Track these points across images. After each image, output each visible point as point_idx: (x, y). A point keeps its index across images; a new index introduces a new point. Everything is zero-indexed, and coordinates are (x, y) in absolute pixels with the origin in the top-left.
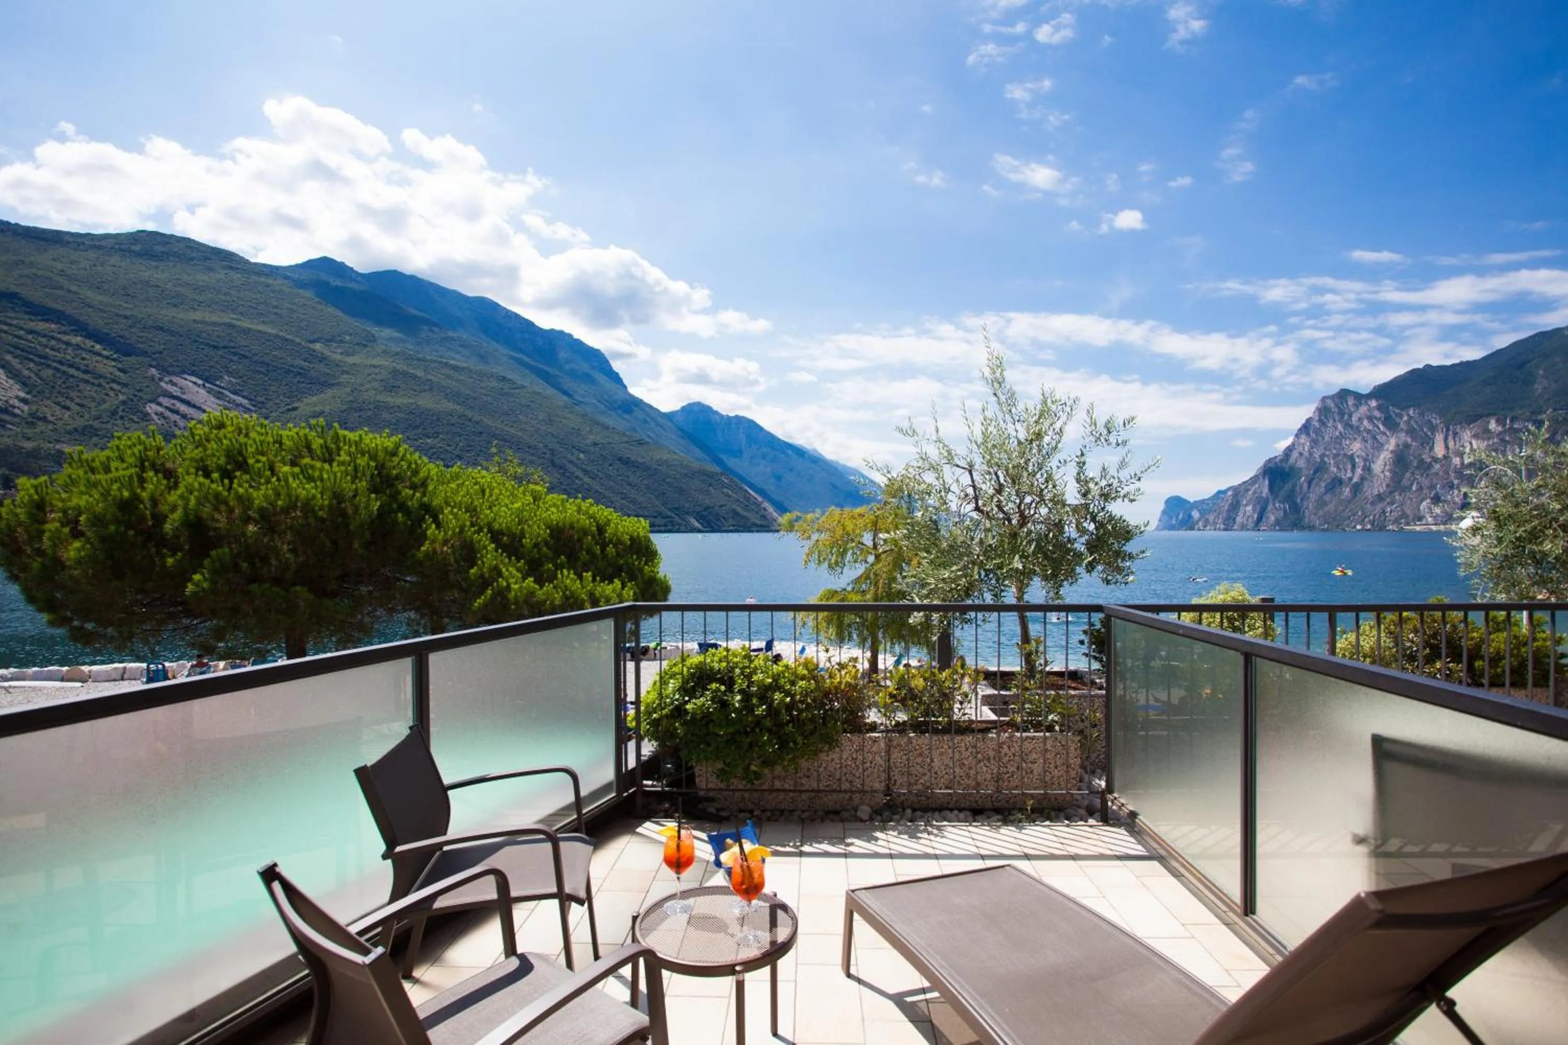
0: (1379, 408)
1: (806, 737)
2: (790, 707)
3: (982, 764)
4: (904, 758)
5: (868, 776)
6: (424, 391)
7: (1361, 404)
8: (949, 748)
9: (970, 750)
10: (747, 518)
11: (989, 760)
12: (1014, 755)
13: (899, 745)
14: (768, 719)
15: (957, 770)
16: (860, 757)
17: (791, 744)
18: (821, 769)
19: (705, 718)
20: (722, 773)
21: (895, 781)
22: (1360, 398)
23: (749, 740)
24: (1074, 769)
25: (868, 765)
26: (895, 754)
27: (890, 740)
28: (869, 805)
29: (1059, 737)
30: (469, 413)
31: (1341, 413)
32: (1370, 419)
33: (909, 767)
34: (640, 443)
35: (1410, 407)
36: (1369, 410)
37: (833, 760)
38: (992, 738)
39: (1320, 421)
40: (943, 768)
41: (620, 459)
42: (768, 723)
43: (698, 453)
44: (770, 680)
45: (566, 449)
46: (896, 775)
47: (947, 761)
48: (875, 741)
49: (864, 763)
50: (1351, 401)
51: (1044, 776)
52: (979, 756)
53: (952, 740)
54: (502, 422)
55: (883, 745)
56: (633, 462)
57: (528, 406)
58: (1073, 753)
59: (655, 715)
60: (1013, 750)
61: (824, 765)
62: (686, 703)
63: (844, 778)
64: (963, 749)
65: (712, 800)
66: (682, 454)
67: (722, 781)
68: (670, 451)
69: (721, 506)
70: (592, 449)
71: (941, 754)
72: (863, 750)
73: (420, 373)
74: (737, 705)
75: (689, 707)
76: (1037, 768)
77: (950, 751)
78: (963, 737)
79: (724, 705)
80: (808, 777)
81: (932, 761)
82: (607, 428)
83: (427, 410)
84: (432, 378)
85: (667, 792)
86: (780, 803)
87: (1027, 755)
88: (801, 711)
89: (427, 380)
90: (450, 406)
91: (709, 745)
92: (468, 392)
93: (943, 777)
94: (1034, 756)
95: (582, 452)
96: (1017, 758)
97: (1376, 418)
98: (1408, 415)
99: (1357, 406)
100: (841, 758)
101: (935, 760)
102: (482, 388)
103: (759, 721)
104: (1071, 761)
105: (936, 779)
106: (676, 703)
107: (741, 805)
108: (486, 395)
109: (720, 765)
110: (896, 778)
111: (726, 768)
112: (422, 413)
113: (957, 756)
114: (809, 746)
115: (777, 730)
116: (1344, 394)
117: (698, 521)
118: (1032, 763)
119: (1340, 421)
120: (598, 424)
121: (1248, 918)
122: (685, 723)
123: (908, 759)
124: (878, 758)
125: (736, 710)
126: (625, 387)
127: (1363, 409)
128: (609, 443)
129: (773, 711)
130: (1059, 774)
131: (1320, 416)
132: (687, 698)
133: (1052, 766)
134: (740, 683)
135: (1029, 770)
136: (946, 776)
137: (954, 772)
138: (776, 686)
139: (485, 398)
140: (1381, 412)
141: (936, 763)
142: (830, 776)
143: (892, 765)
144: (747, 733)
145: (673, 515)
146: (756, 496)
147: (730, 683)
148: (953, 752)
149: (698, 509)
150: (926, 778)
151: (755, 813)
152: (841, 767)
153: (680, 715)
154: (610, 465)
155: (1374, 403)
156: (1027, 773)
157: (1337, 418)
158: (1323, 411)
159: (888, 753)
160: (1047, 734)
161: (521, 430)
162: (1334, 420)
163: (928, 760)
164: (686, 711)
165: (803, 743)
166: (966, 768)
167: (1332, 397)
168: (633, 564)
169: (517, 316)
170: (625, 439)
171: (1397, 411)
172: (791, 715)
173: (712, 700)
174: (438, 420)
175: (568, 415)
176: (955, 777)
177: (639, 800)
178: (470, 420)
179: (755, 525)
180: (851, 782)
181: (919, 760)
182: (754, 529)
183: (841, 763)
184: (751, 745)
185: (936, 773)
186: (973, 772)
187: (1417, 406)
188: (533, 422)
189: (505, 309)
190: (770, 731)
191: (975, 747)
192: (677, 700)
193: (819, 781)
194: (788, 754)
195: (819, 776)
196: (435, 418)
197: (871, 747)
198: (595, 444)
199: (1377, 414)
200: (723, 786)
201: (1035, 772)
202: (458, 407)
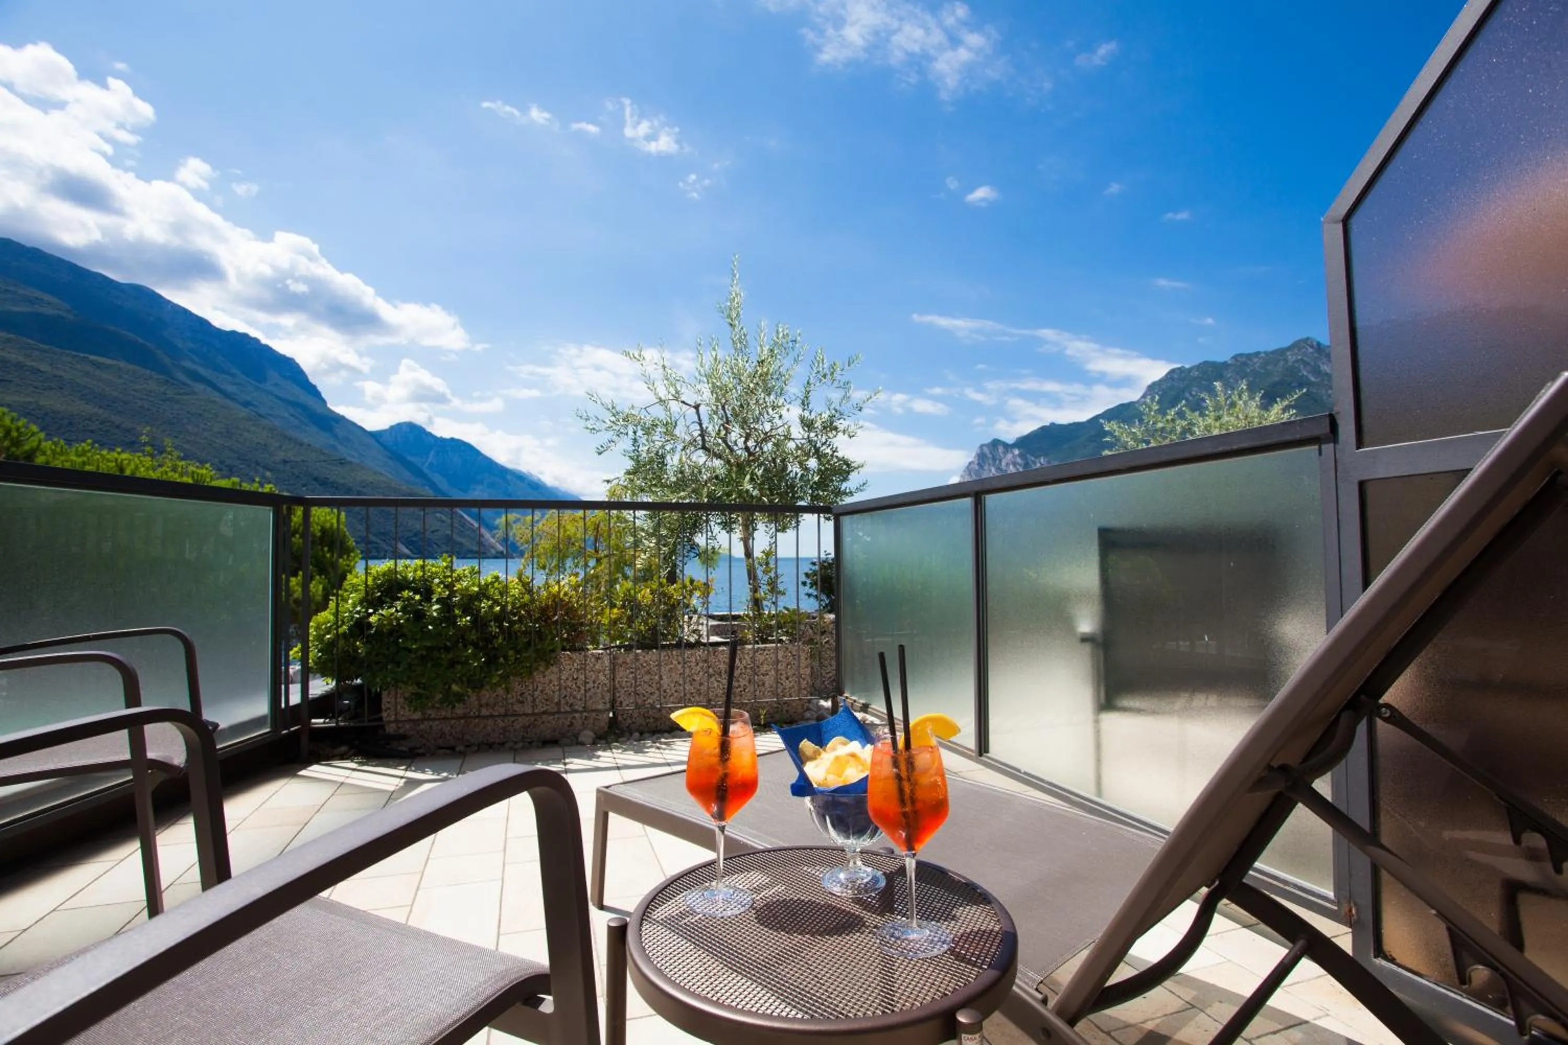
0: (1021, 455)
1: (518, 652)
2: (499, 618)
3: (713, 679)
4: (631, 676)
5: (591, 697)
6: (50, 388)
7: (1007, 452)
8: (679, 663)
9: (701, 665)
10: (461, 544)
11: (720, 674)
12: (745, 668)
13: (625, 662)
14: (474, 632)
15: (687, 687)
16: (582, 677)
17: (501, 660)
18: (536, 693)
19: (392, 632)
20: (416, 700)
21: (621, 703)
22: (1007, 447)
23: (450, 656)
24: (804, 679)
25: (590, 685)
26: (621, 674)
27: (615, 658)
28: (593, 730)
29: (790, 647)
30: (117, 419)
31: (994, 459)
32: (1015, 464)
33: (636, 686)
34: (342, 462)
35: (1041, 456)
36: (1013, 457)
37: (551, 681)
38: (723, 651)
39: (979, 464)
40: (673, 685)
41: (316, 479)
42: (473, 636)
43: (406, 474)
44: (476, 589)
45: (249, 466)
46: (621, 696)
47: (676, 677)
48: (598, 658)
49: (586, 683)
50: (1001, 449)
51: (777, 688)
52: (711, 670)
53: (682, 655)
54: (164, 431)
55: (607, 663)
56: (332, 483)
57: (200, 415)
58: (804, 662)
59: (328, 636)
60: (744, 662)
61: (540, 688)
62: (371, 615)
63: (563, 702)
64: (693, 664)
65: (404, 737)
66: (390, 476)
67: (415, 710)
68: (375, 473)
69: (433, 532)
70: (281, 467)
71: (671, 670)
72: (585, 670)
73: (44, 367)
74: (435, 614)
75: (373, 619)
76: (769, 680)
77: (680, 667)
78: (693, 651)
79: (420, 616)
80: (522, 702)
81: (661, 678)
82: (301, 445)
83: (53, 412)
84: (62, 374)
85: (342, 728)
86: (489, 735)
87: (758, 667)
88: (512, 623)
89: (55, 376)
90: (89, 409)
91: (398, 664)
92: (115, 394)
93: (672, 695)
94: (765, 667)
95: (269, 470)
96: (748, 671)
97: (1018, 464)
98: (1040, 463)
99: (1005, 453)
100: (560, 679)
101: (664, 677)
102: (134, 390)
103: (462, 633)
104: (802, 671)
105: (665, 697)
106: (357, 616)
107: (440, 741)
108: (141, 399)
109: (412, 689)
110: (621, 699)
111: (421, 691)
112: (46, 414)
113: (687, 671)
114: (521, 662)
115: (485, 643)
116: (996, 443)
117: (407, 547)
118: (763, 675)
119: (994, 465)
120: (290, 439)
121: (983, 758)
122: (369, 640)
123: (635, 678)
124: (601, 677)
125: (433, 621)
126: (324, 402)
127: (1009, 456)
128: (303, 461)
129: (479, 622)
130: (791, 685)
131: (979, 460)
132: (371, 611)
133: (783, 677)
134: (439, 591)
135: (761, 683)
136: (676, 694)
137: (684, 689)
138: (483, 593)
139: (140, 403)
140: (1022, 459)
141: (665, 681)
142: (547, 700)
143: (617, 686)
144: (447, 649)
145: (379, 541)
146: (472, 521)
147: (427, 594)
148: (683, 667)
149: (408, 534)
150: (655, 697)
151: (458, 749)
152: (560, 690)
153: (362, 633)
154: (304, 485)
155: (1017, 452)
156: (758, 686)
157: (991, 462)
158: (981, 456)
159: (613, 671)
160: (779, 645)
161: (188, 442)
162: (989, 465)
163: (657, 677)
164: (370, 625)
165: (516, 659)
166: (696, 684)
167: (987, 445)
168: (324, 556)
169: (186, 312)
170: (322, 457)
171: (1033, 459)
172: (500, 627)
173: (404, 609)
174: (70, 424)
175: (253, 428)
176: (685, 695)
177: (304, 740)
178: (118, 427)
179: (471, 551)
180: (571, 705)
181: (647, 678)
182: (470, 555)
183: (560, 685)
184: (452, 664)
185: (665, 691)
186: (703, 688)
187: (1046, 455)
188: (206, 434)
189: (169, 302)
190: (475, 645)
191: (706, 661)
192: (358, 612)
193: (534, 706)
194: (497, 670)
195: (534, 700)
196: (66, 422)
197: (594, 665)
198: (285, 462)
199: (1019, 460)
200: (417, 716)
201: (767, 685)
202: (101, 411)
